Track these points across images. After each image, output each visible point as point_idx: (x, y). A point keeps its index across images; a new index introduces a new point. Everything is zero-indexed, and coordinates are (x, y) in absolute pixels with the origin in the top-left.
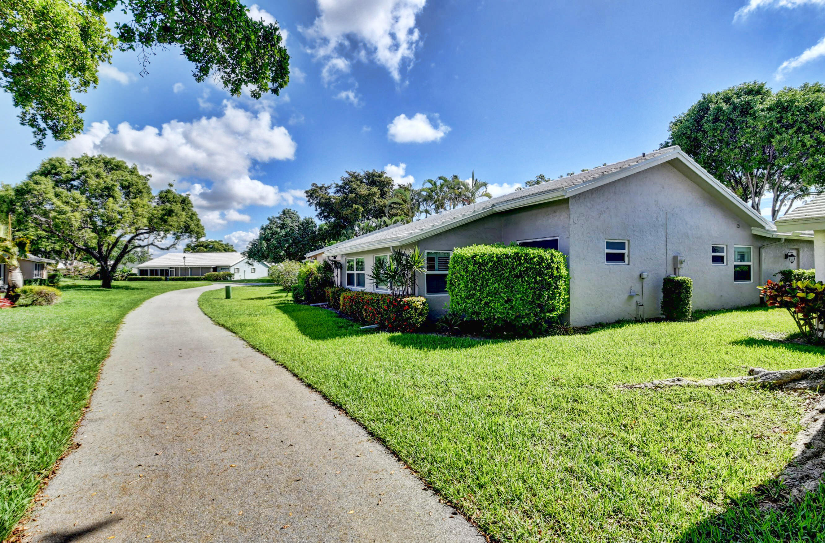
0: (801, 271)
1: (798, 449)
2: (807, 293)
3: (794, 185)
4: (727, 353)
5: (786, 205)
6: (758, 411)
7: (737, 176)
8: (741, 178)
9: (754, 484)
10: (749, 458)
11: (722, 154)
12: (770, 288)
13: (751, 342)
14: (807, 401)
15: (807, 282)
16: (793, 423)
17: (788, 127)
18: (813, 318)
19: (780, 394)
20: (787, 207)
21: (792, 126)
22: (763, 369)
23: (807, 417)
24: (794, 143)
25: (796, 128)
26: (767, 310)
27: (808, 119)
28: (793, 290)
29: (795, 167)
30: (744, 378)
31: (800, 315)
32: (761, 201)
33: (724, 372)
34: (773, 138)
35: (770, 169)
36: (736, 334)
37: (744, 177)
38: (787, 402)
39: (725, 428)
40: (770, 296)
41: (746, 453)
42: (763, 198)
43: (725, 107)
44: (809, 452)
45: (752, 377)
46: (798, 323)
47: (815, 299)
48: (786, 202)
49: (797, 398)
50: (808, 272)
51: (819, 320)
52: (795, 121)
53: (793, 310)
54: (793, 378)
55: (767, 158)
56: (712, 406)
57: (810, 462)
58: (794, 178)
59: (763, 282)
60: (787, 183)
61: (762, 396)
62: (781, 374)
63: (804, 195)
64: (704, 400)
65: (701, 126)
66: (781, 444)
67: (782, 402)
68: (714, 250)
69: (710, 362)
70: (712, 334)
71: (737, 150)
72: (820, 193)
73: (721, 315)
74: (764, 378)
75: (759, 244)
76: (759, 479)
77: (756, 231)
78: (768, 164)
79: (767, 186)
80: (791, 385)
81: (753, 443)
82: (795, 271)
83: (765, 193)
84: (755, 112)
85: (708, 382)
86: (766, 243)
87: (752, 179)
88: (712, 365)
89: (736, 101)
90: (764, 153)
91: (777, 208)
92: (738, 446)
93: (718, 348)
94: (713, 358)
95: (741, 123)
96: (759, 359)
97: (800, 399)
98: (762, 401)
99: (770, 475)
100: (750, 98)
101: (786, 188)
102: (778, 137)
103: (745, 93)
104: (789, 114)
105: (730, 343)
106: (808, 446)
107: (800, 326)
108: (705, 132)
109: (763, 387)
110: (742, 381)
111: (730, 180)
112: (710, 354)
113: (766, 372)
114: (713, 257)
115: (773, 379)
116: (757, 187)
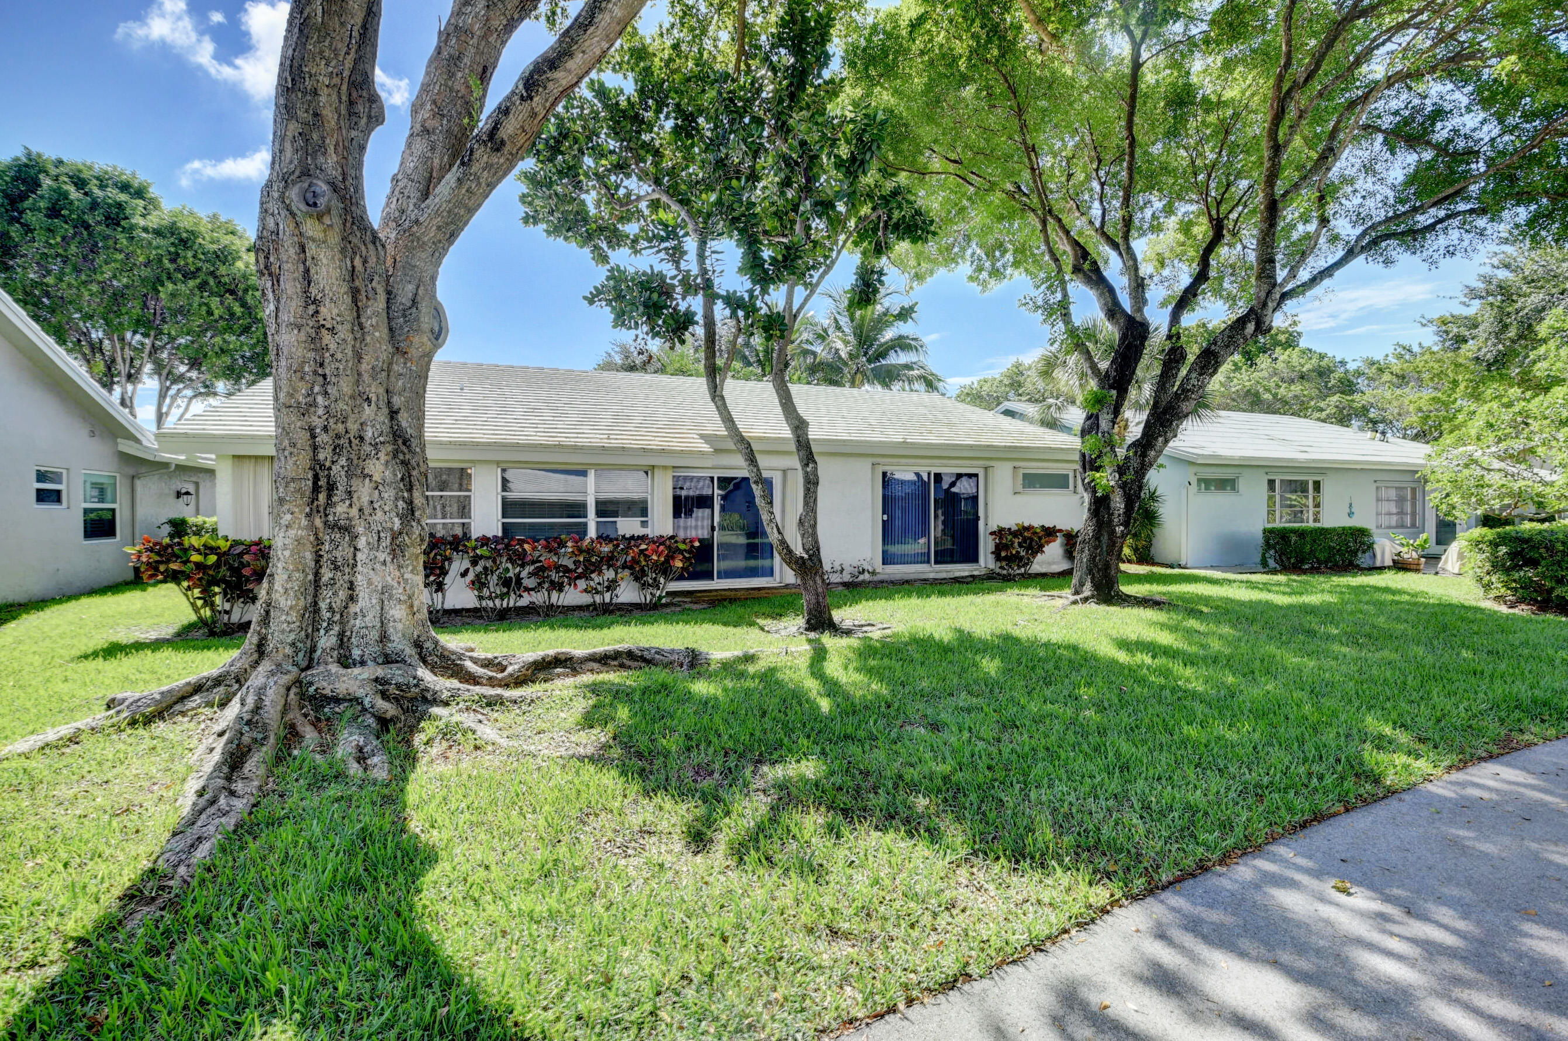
0: (200, 519)
1: (187, 802)
2: (206, 555)
3: (194, 374)
4: (66, 680)
5: (179, 406)
6: (124, 767)
7: (94, 336)
8: (101, 342)
9: (117, 892)
10: (108, 852)
11: (64, 286)
12: (147, 550)
13: (112, 651)
14: (203, 726)
15: (206, 538)
16: (179, 767)
17: (188, 276)
18: (216, 594)
19: (160, 727)
20: (181, 410)
21: (193, 275)
22: (131, 694)
23: (202, 748)
24: (195, 305)
25: (198, 281)
26: (144, 590)
27: (218, 273)
28: (185, 551)
29: (195, 346)
30: (98, 717)
31: (197, 592)
32: (138, 392)
33: (60, 717)
34: (163, 285)
35: (155, 338)
36: (85, 640)
37: (106, 342)
38: (172, 736)
39: (61, 820)
40: (148, 564)
41: (102, 847)
42: (140, 386)
43: (74, 194)
44: (202, 802)
45: (112, 712)
46: (193, 605)
47: (217, 565)
48: (179, 401)
49: (186, 726)
50: (210, 521)
51: (225, 595)
52: (199, 269)
53: (185, 584)
54: (180, 695)
55: (151, 318)
56: (33, 789)
57: (203, 816)
58: (195, 364)
59: (137, 541)
60: (183, 369)
61: (130, 740)
62: (162, 693)
63: (208, 394)
64: (15, 782)
65: (21, 212)
66: (162, 807)
67: (164, 740)
68: (41, 476)
69: (28, 705)
70: (35, 648)
71: (95, 288)
72: (230, 394)
73: (57, 607)
74: (133, 707)
75: (131, 471)
76: (126, 879)
77: (126, 447)
78: (151, 328)
79: (148, 368)
80: (178, 707)
81: (114, 824)
82: (191, 520)
83: (145, 378)
84: (132, 227)
85: (22, 746)
86: (143, 470)
87: (122, 349)
88: (34, 711)
89: (96, 191)
90: (145, 306)
91: (164, 409)
92: (87, 842)
93: (48, 674)
94: (35, 695)
95: (106, 238)
96: (127, 678)
97: (192, 724)
98: (130, 749)
99: (145, 864)
100: (123, 197)
101: (180, 378)
102: (170, 286)
103: (115, 185)
104: (190, 254)
105: (72, 660)
106: (200, 794)
107: (196, 610)
108: (28, 229)
109: (133, 723)
110: (94, 724)
111: (79, 341)
112: (30, 690)
113: (137, 695)
114: (39, 491)
115: (148, 706)
116: (131, 366)
